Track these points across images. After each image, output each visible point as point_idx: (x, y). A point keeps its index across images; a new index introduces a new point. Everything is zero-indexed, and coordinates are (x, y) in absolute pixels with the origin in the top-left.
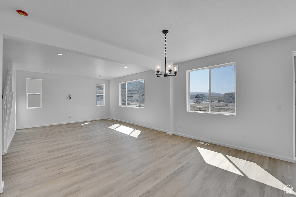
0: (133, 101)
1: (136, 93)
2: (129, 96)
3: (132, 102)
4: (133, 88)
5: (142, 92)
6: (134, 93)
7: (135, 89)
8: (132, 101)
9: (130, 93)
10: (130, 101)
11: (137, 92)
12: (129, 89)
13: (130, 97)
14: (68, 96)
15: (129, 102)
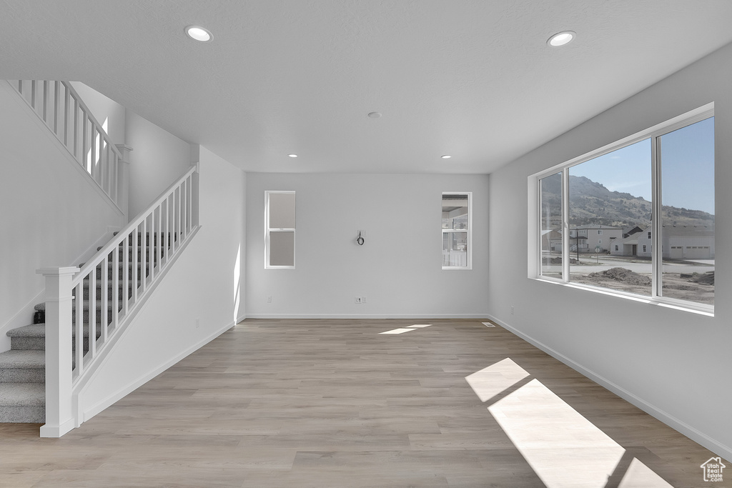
0: (589, 252)
1: (599, 226)
2: (574, 235)
3: (582, 256)
4: (587, 213)
5: (625, 222)
6: (591, 226)
7: (594, 216)
8: (583, 251)
9: (578, 227)
10: (578, 252)
11: (604, 224)
12: (574, 216)
13: (577, 239)
14: (356, 235)
15: (574, 257)
